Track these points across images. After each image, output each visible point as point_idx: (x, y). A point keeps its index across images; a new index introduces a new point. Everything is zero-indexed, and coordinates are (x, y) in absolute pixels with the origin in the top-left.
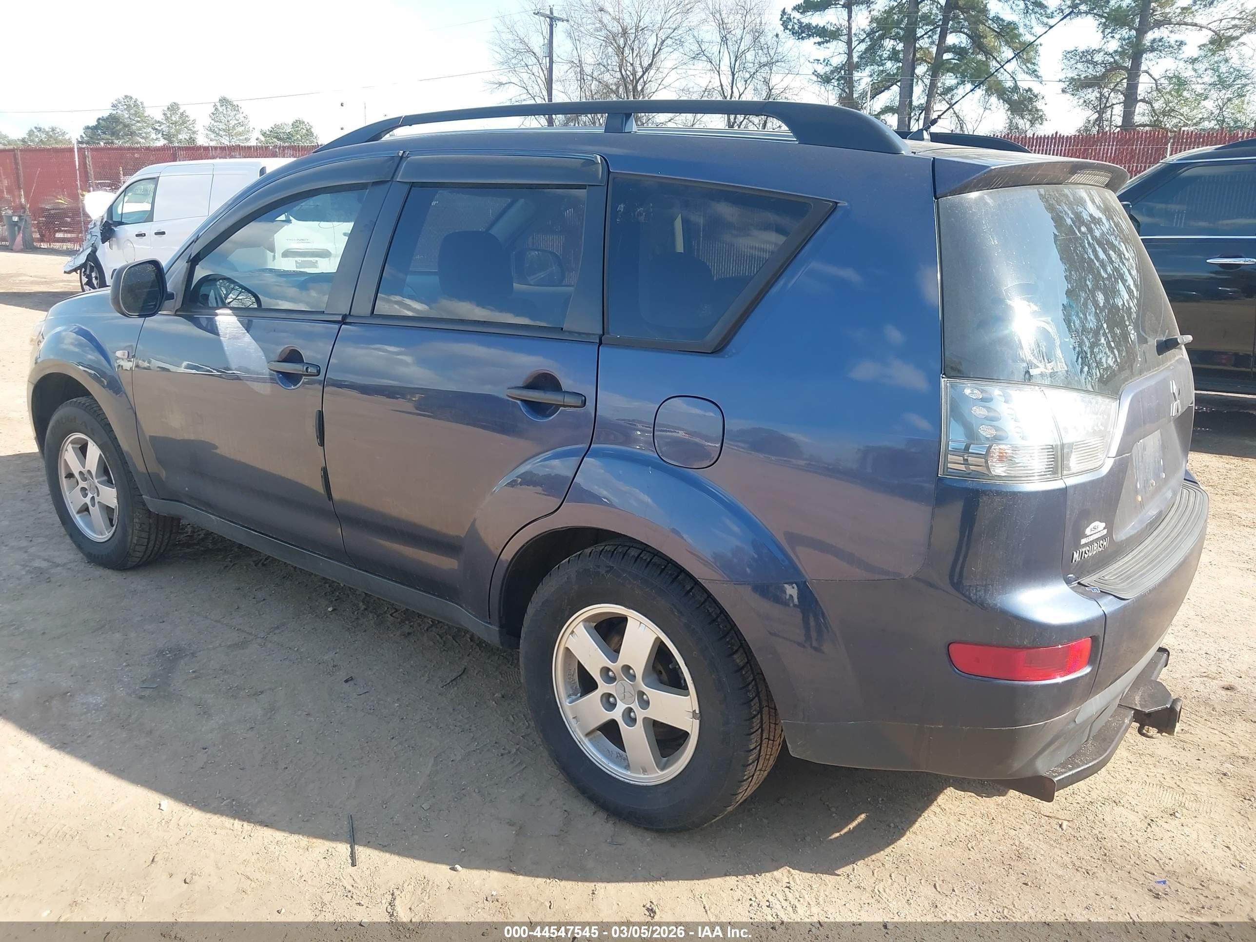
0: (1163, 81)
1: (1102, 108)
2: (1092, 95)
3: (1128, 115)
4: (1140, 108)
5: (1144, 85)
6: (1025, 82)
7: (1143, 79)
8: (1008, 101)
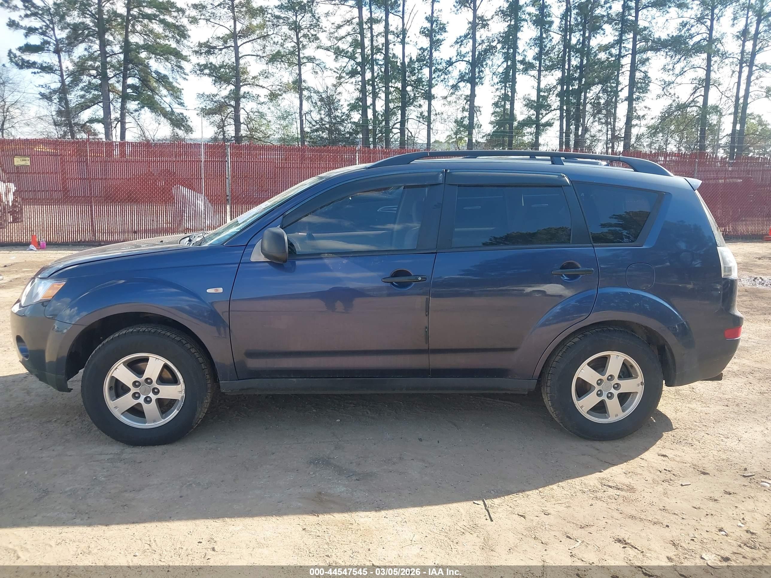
0: (251, 113)
1: (221, 126)
2: (217, 118)
3: (238, 130)
4: (243, 127)
5: (243, 116)
6: (178, 110)
7: (242, 112)
8: (170, 119)
